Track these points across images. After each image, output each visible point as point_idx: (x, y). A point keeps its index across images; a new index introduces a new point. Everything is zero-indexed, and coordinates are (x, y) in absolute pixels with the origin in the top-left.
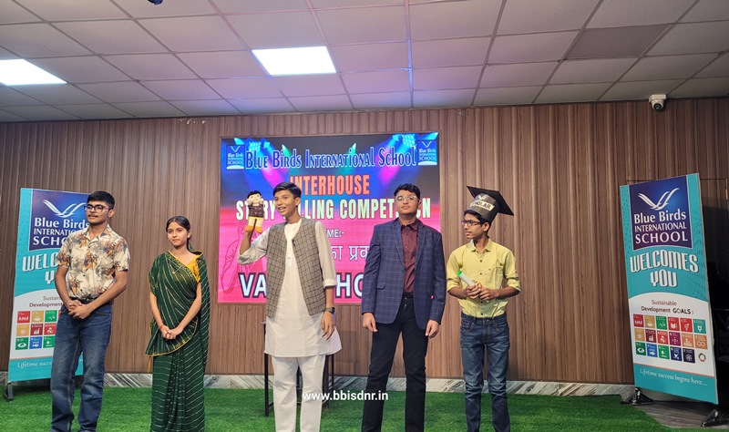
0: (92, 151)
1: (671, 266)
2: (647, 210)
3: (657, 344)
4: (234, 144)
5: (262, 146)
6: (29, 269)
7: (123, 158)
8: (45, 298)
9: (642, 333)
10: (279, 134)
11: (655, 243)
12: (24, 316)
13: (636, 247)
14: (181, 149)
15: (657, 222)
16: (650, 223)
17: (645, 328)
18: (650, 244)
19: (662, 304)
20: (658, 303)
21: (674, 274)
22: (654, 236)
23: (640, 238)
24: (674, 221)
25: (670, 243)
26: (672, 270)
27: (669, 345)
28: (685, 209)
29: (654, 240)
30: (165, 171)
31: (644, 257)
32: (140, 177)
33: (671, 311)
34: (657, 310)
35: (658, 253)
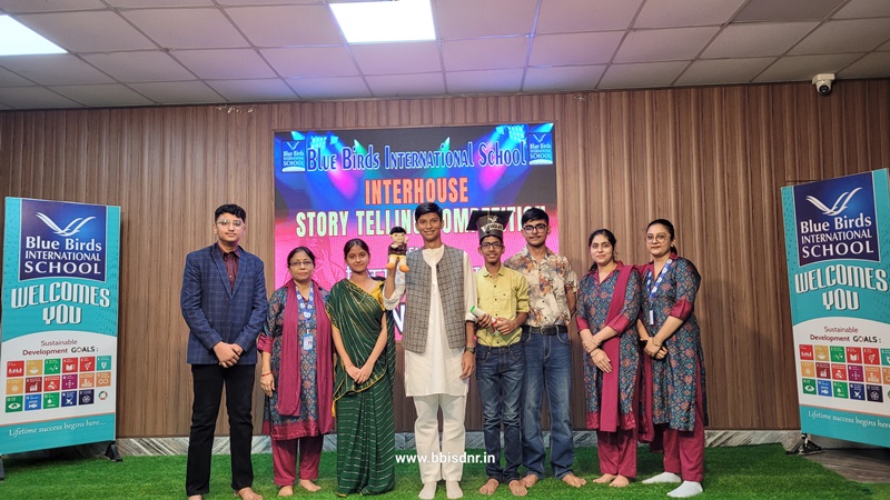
0: (100, 148)
1: (850, 284)
2: (818, 216)
3: (832, 380)
4: (291, 139)
5: (328, 141)
6: (20, 305)
7: (142, 159)
8: (44, 344)
9: (811, 368)
10: (350, 126)
11: (829, 257)
12: (15, 368)
13: (803, 262)
14: (221, 145)
15: (832, 230)
16: (823, 232)
17: (815, 361)
18: (823, 258)
19: (839, 331)
20: (833, 330)
21: (855, 294)
22: (828, 247)
23: (809, 250)
24: (854, 228)
25: (850, 255)
26: (853, 289)
27: (848, 382)
28: (870, 213)
29: (828, 252)
30: (199, 176)
31: (814, 274)
32: (167, 184)
33: (851, 339)
34: (831, 339)
35: (833, 269)
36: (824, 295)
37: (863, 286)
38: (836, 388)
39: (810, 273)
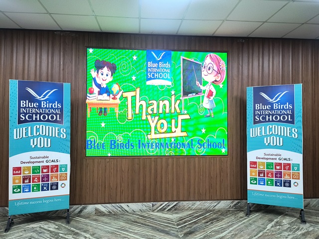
1: (279, 134)
2: (265, 102)
3: (266, 178)
9: (256, 172)
11: (269, 121)
13: (255, 122)
15: (272, 109)
16: (267, 109)
17: (257, 169)
18: (266, 122)
19: (271, 155)
20: (268, 155)
21: (281, 139)
22: (269, 117)
23: (259, 117)
24: (283, 109)
25: (280, 121)
27: (274, 178)
28: (292, 103)
29: (269, 119)
33: (278, 159)
34: (267, 159)
35: (271, 127)
36: (265, 139)
37: (285, 135)
39: (259, 128)
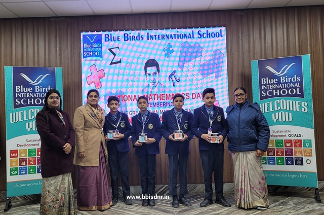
2: (272, 76)
3: (276, 156)
11: (276, 95)
13: (262, 98)
16: (274, 83)
18: (273, 96)
19: (281, 132)
20: (277, 132)
21: (290, 114)
23: (266, 93)
24: (291, 82)
25: (288, 95)
26: (289, 111)
27: (285, 157)
28: (300, 75)
29: (276, 94)
31: (268, 104)
33: (287, 136)
34: (276, 136)
35: (279, 102)
36: (273, 115)
37: (295, 110)
38: (277, 160)
39: (266, 104)
